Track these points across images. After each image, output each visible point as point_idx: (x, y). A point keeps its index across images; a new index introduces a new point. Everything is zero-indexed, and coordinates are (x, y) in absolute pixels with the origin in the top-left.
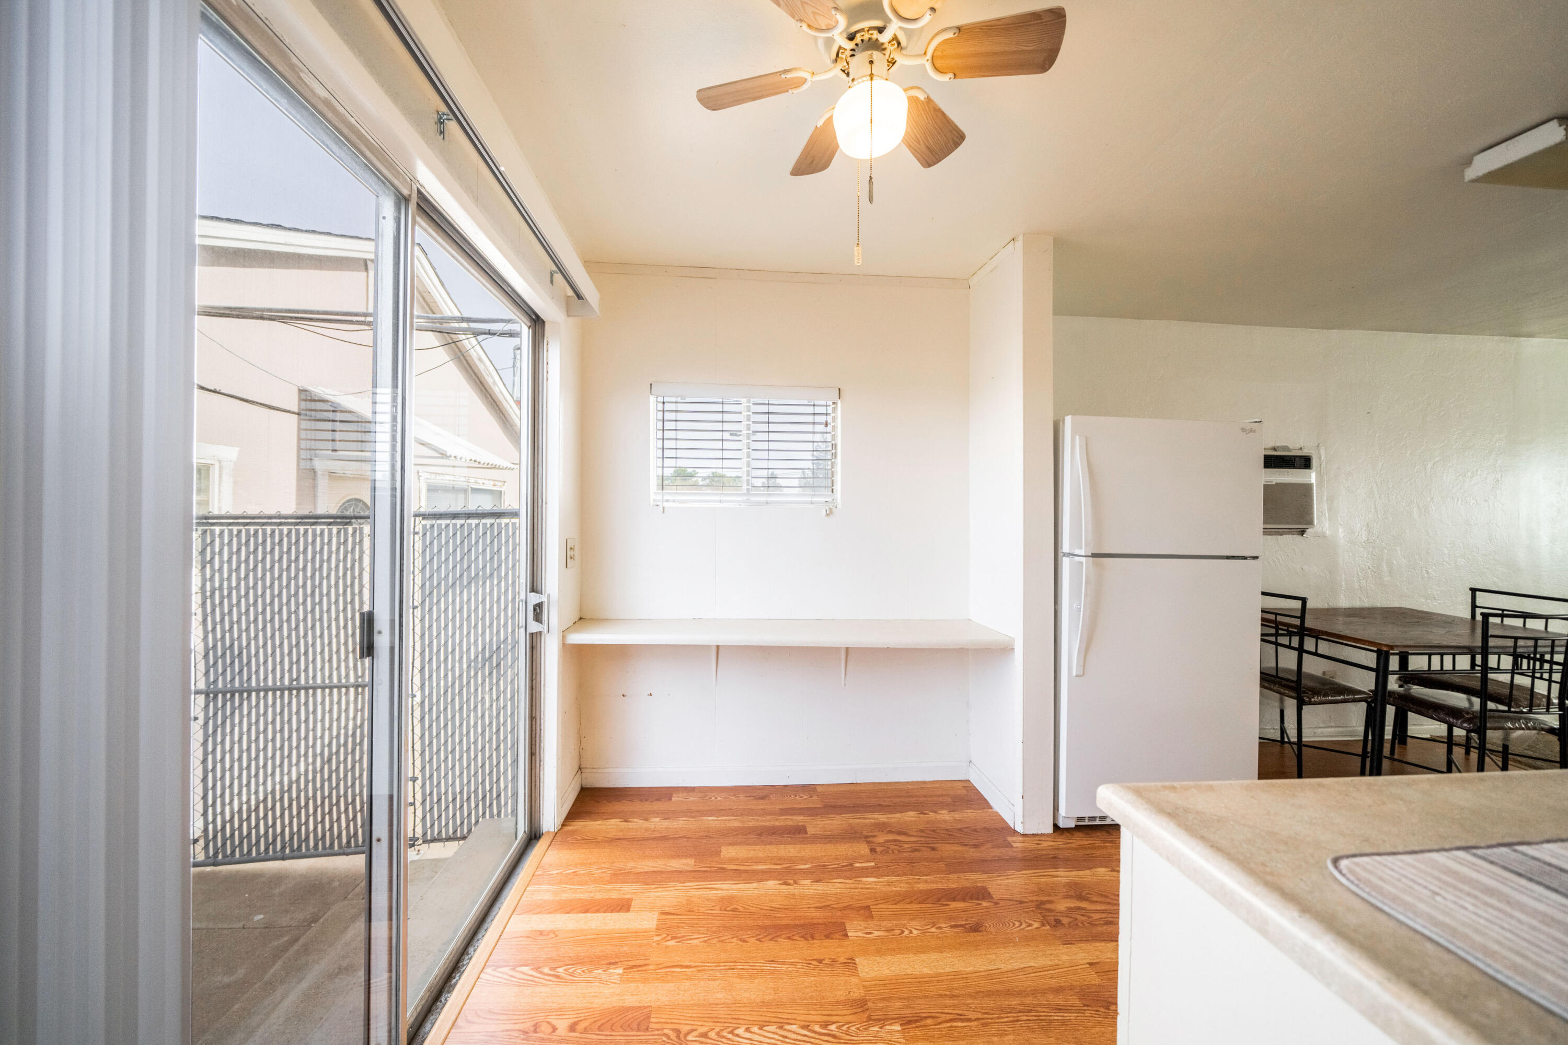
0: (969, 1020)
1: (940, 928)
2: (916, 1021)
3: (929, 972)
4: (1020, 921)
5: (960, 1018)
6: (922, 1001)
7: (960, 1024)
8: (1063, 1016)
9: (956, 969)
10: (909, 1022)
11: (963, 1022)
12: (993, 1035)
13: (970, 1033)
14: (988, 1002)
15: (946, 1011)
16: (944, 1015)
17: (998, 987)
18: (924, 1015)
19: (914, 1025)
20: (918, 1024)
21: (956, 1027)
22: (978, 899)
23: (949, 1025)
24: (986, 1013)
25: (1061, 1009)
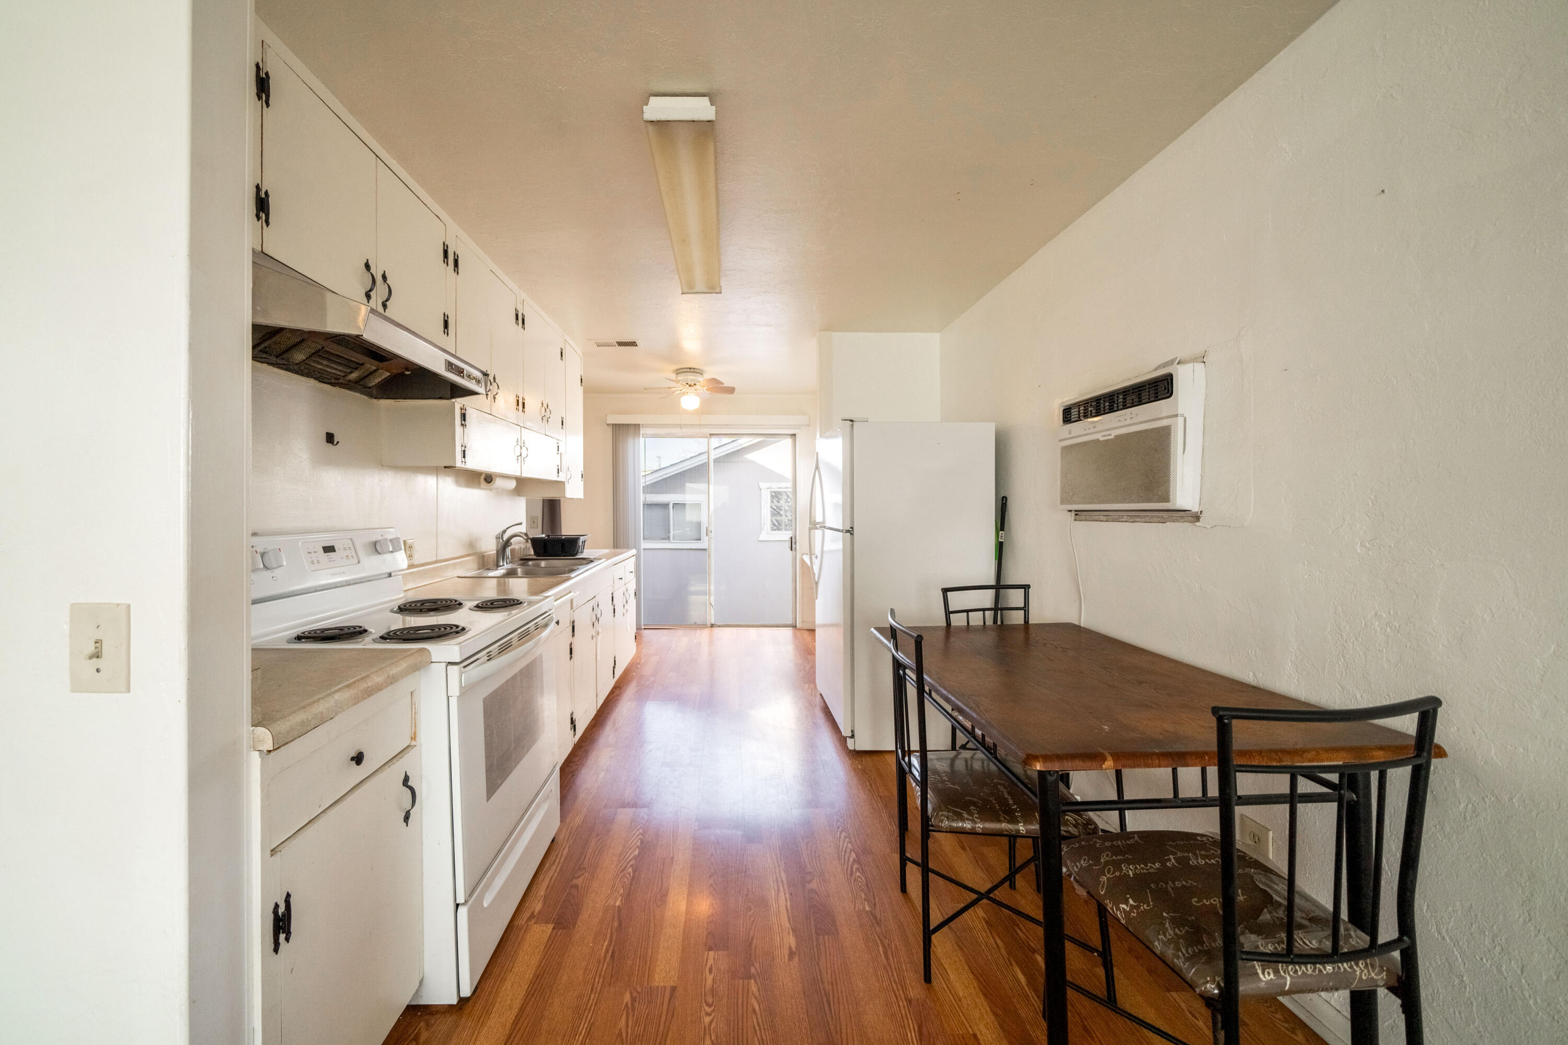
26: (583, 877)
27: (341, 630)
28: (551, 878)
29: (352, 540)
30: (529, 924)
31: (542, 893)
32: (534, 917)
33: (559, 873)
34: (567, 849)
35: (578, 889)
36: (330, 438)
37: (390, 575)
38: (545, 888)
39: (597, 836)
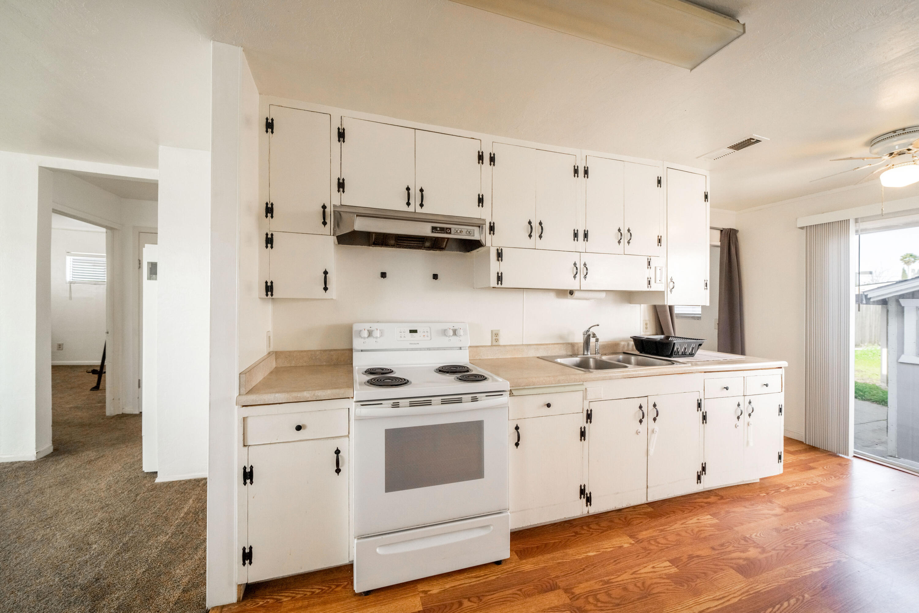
26: (472, 604)
27: (383, 370)
28: (463, 584)
29: (430, 328)
30: (420, 594)
31: (447, 586)
32: (426, 594)
33: (470, 586)
34: (494, 578)
35: (459, 607)
36: (435, 277)
37: (461, 348)
38: (453, 585)
39: (518, 590)
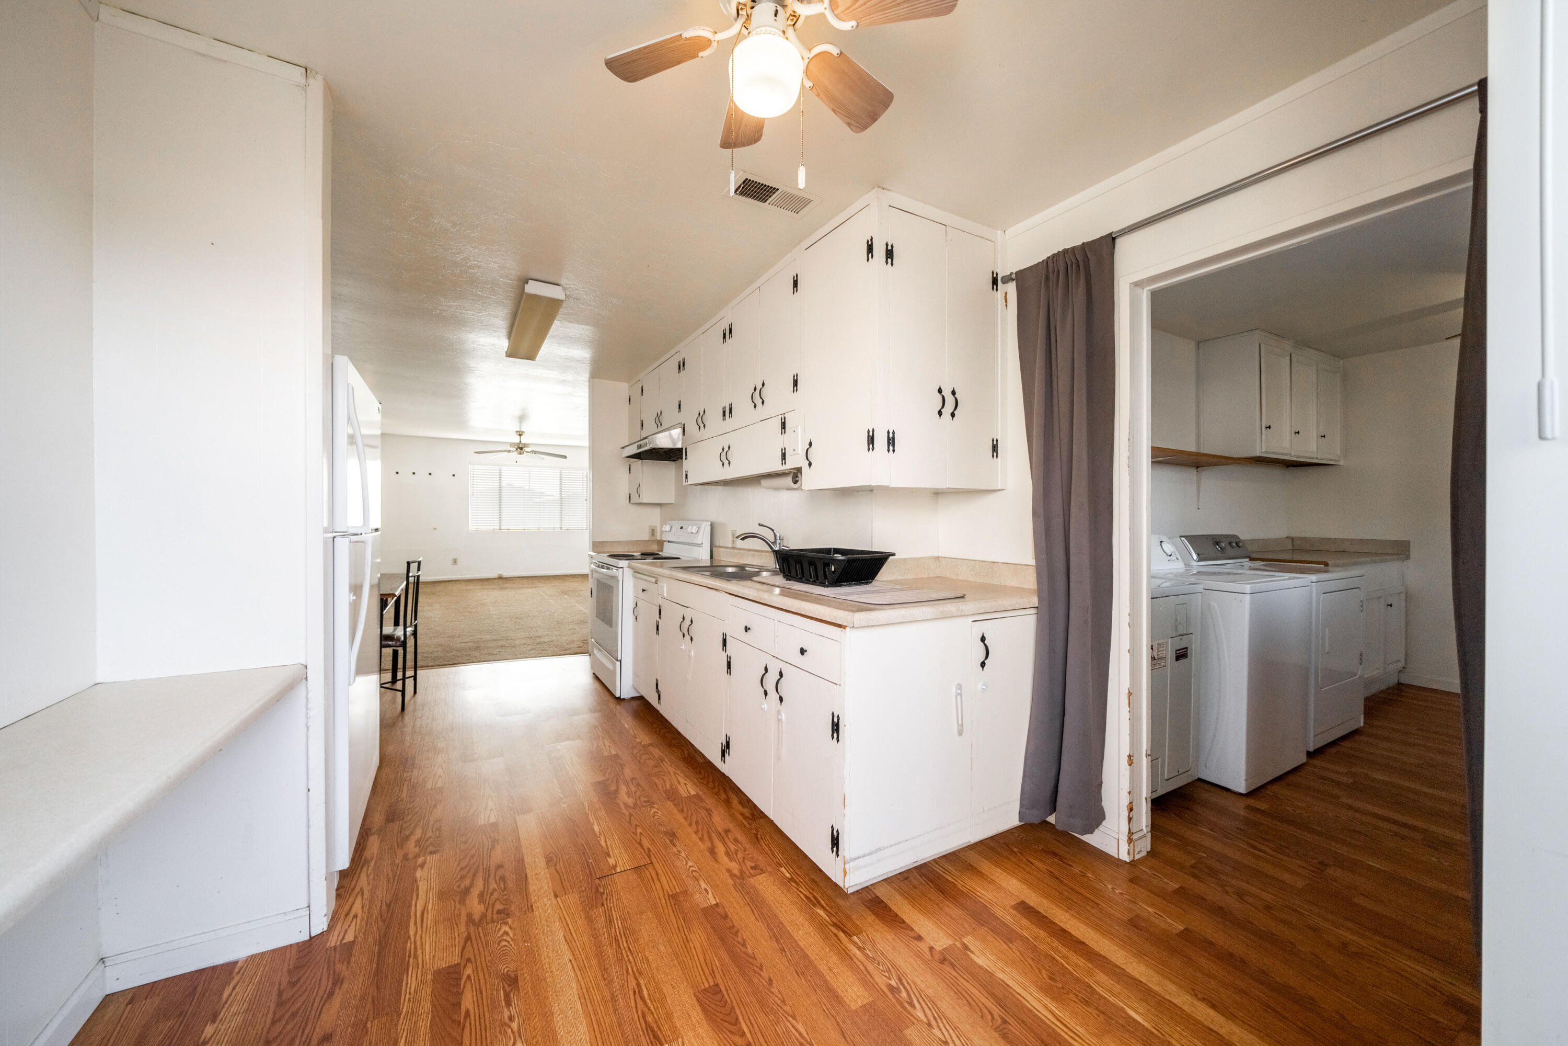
0: (638, 985)
1: (511, 1018)
2: (653, 1031)
3: (585, 1025)
4: (500, 941)
5: (638, 991)
6: (627, 1028)
7: (645, 992)
8: (617, 919)
9: (577, 998)
10: (656, 1037)
11: (642, 991)
12: (650, 966)
13: (652, 983)
14: (614, 971)
15: (633, 1004)
16: (638, 1006)
17: (594, 962)
18: (643, 1024)
19: (659, 1033)
20: (656, 1029)
21: (649, 995)
22: (460, 979)
23: (648, 1001)
24: (627, 971)
25: (610, 921)
